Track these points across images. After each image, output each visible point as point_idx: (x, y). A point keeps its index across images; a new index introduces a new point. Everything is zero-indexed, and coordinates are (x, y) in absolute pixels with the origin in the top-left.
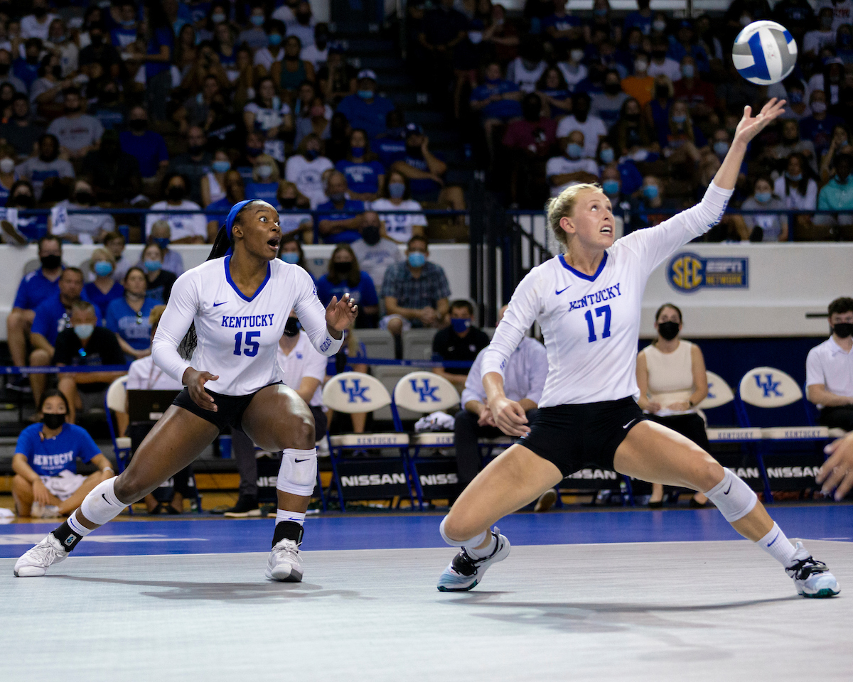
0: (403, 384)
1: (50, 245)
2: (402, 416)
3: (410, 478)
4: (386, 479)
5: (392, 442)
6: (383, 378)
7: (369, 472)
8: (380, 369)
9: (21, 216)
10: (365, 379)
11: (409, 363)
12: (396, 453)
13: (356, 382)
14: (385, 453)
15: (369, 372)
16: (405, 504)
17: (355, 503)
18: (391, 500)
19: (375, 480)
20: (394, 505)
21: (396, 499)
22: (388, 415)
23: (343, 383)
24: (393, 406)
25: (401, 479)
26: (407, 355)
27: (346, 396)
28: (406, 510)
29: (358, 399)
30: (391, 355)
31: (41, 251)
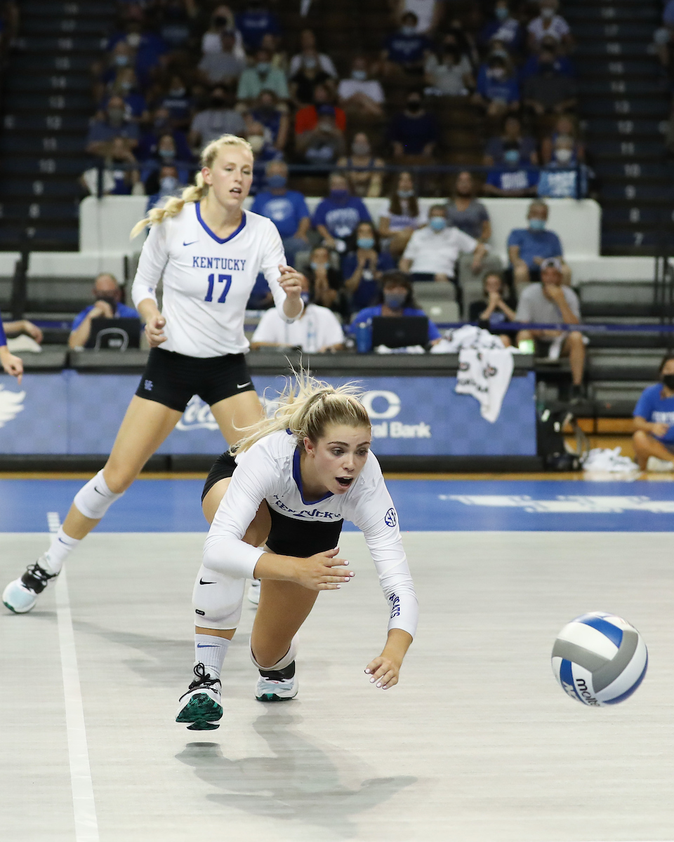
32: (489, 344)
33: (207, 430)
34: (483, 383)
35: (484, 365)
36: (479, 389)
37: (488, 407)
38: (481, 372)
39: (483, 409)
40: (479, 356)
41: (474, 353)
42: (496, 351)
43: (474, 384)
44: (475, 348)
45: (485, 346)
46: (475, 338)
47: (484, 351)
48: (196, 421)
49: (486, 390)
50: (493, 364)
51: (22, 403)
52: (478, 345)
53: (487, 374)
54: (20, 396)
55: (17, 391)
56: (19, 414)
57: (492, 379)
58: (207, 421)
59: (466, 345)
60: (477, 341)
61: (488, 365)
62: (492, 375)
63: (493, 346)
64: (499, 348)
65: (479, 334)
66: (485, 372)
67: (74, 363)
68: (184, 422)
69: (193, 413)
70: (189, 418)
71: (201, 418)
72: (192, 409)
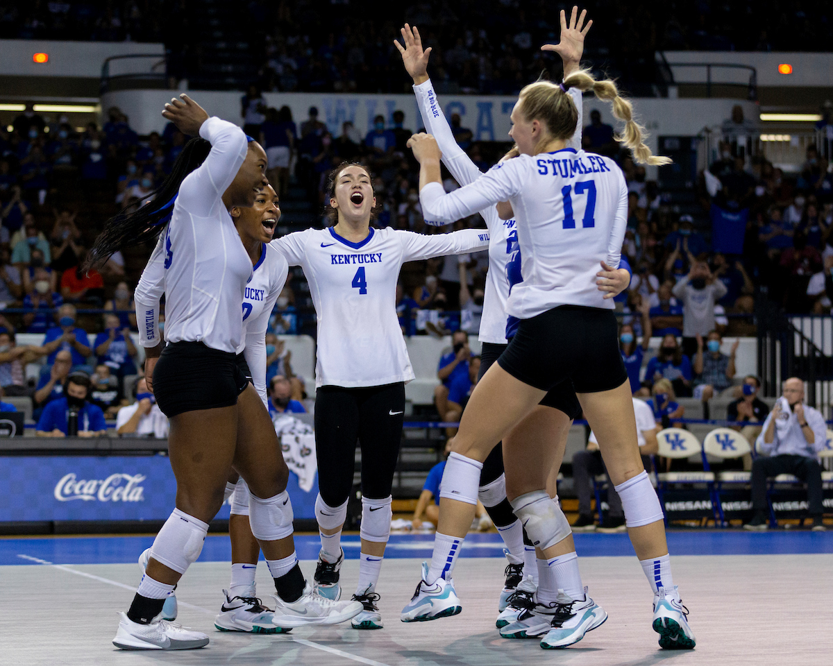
0: (710, 438)
1: (460, 336)
2: (709, 460)
3: (714, 504)
4: (698, 505)
5: (702, 479)
6: (695, 433)
7: (685, 499)
8: (693, 426)
9: (441, 315)
10: (684, 434)
11: (714, 422)
12: (704, 486)
13: (677, 436)
14: (697, 486)
15: (684, 428)
16: (711, 523)
17: (674, 522)
18: (701, 520)
19: (689, 506)
20: (703, 523)
21: (704, 520)
22: (699, 459)
23: (667, 436)
24: (703, 453)
25: (707, 505)
26: (712, 416)
27: (669, 446)
28: (712, 528)
29: (678, 448)
30: (700, 416)
31: (454, 340)
32: (303, 431)
33: (82, 501)
34: (301, 460)
35: (301, 446)
36: (298, 465)
37: (305, 480)
38: (299, 452)
39: (301, 482)
40: (297, 440)
41: (293, 437)
42: (309, 436)
43: (293, 462)
44: (292, 434)
45: (300, 432)
46: (292, 425)
47: (301, 436)
48: (73, 494)
49: (303, 466)
50: (308, 446)
52: (295, 431)
53: (304, 453)
57: (307, 458)
58: (82, 494)
59: (286, 431)
60: (294, 428)
61: (304, 447)
62: (307, 454)
63: (306, 432)
64: (310, 433)
65: (295, 422)
66: (301, 451)
68: (63, 494)
69: (71, 488)
70: (67, 491)
71: (77, 491)
72: (70, 484)
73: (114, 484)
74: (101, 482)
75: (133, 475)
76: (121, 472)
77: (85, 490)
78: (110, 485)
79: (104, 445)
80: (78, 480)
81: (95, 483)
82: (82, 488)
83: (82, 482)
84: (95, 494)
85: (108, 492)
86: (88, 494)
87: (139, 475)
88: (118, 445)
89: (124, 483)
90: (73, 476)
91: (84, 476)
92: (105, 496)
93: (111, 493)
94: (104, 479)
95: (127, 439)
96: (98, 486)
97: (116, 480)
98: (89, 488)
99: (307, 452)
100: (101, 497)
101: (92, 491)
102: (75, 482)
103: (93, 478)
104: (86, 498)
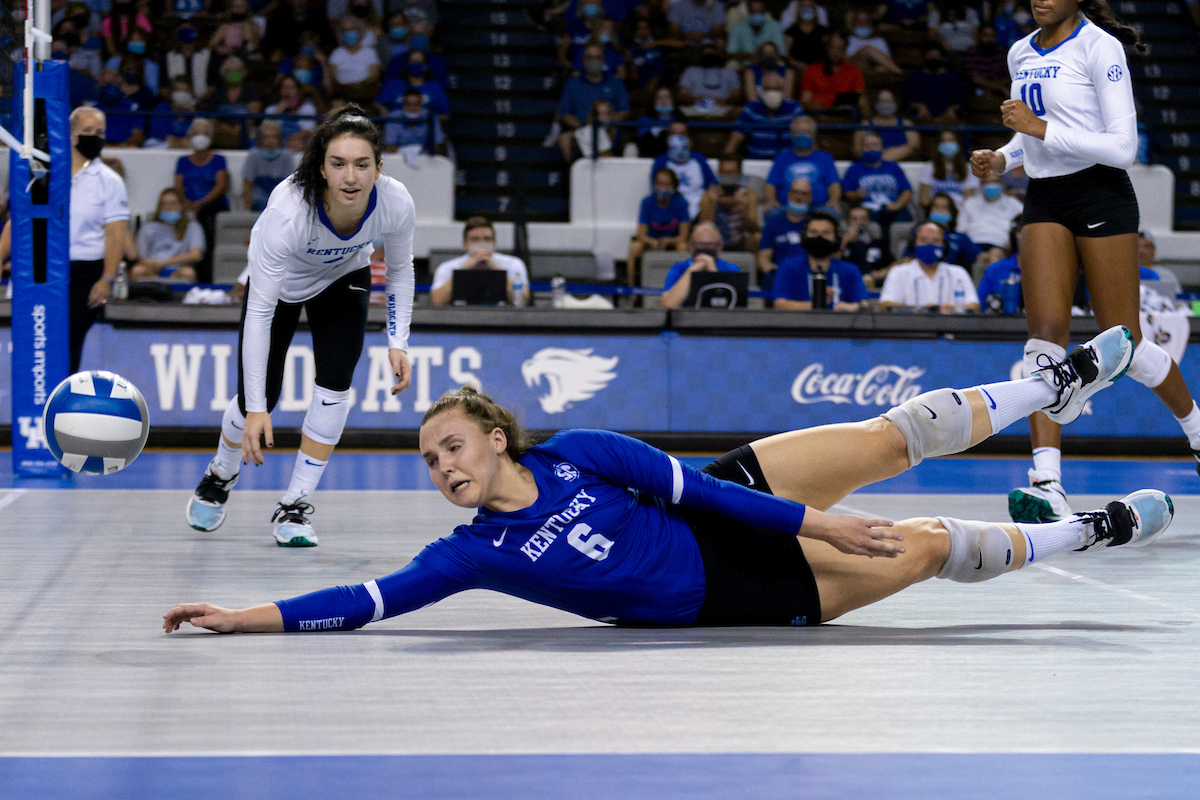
32: (1159, 307)
42: (1167, 314)
45: (1154, 308)
47: (1156, 314)
48: (818, 393)
50: (1166, 329)
51: (612, 370)
53: (1160, 340)
54: (612, 362)
55: (608, 355)
56: (611, 383)
58: (832, 394)
62: (1164, 342)
63: (1164, 307)
64: (1170, 310)
66: (1156, 337)
67: (675, 324)
68: (804, 394)
69: (815, 384)
70: (810, 389)
71: (824, 390)
72: (814, 379)
73: (879, 380)
74: (859, 377)
75: (906, 367)
76: (889, 363)
77: (836, 389)
78: (873, 381)
79: (864, 323)
80: (825, 374)
81: (850, 378)
82: (832, 384)
83: (832, 377)
84: (851, 395)
85: (869, 391)
86: (841, 395)
87: (915, 368)
88: (885, 323)
89: (893, 379)
90: (819, 367)
91: (834, 367)
92: (866, 397)
93: (874, 393)
94: (864, 372)
95: (898, 315)
96: (856, 383)
97: (882, 374)
98: (842, 385)
99: (1165, 338)
100: (860, 399)
101: (846, 390)
102: (820, 376)
103: (849, 371)
104: (838, 400)
